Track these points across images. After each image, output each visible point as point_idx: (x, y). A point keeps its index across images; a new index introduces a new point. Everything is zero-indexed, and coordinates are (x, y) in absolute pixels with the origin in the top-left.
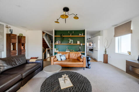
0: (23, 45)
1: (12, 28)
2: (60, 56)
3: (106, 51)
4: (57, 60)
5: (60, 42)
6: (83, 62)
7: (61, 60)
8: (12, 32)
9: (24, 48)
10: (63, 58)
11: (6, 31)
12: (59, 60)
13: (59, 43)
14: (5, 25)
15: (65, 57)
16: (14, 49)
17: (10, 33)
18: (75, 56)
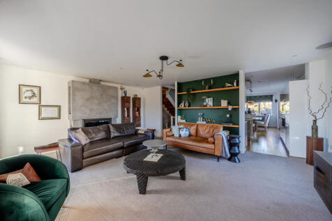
0: (139, 110)
1: (127, 88)
2: (180, 129)
3: (315, 129)
4: (173, 135)
5: (187, 104)
6: (214, 143)
7: (180, 136)
8: (126, 94)
9: (139, 114)
10: (184, 133)
11: (120, 94)
12: (176, 135)
13: (185, 106)
14: (119, 86)
15: (187, 133)
16: (128, 116)
17: (124, 95)
18: (209, 132)
